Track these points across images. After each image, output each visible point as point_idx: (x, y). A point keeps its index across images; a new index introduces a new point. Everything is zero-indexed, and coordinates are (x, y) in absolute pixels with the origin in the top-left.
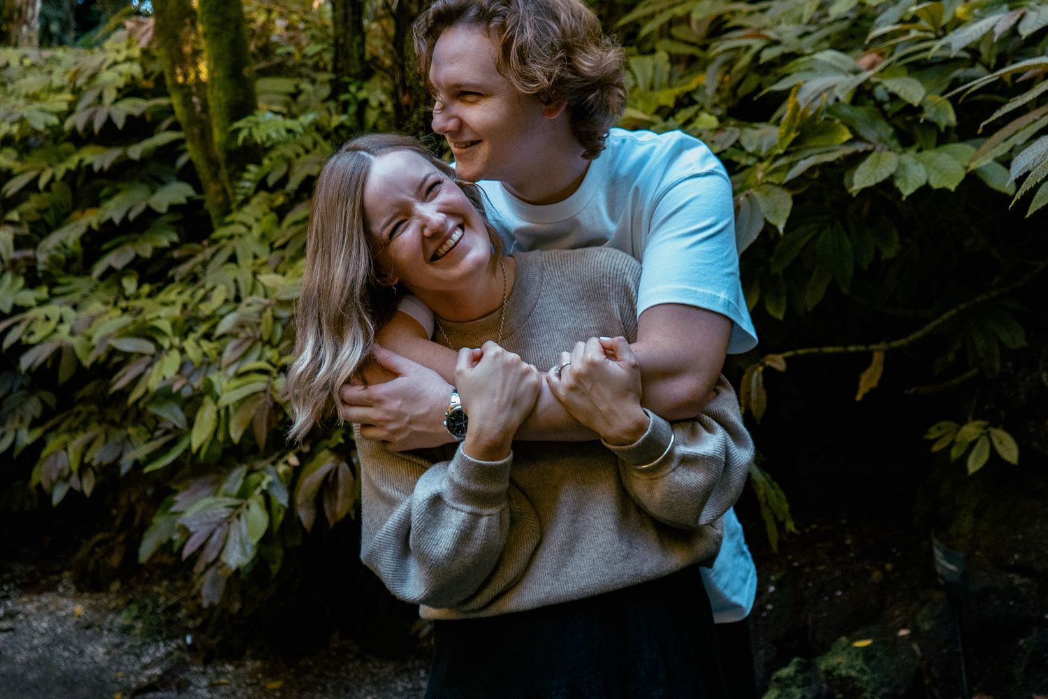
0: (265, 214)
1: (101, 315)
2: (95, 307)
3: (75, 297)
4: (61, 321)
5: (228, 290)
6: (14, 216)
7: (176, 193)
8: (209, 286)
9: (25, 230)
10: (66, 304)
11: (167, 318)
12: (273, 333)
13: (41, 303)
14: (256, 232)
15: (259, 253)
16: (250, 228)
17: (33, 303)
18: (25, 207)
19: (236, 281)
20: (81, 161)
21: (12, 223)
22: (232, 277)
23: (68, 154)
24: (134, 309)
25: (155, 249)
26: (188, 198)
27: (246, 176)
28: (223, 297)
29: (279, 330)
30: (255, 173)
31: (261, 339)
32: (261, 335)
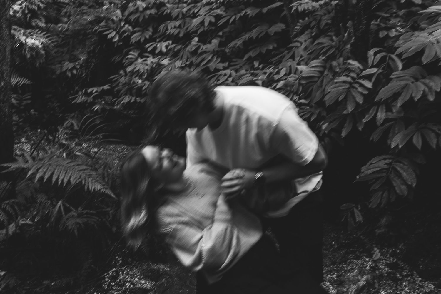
0: (309, 39)
1: (244, 75)
2: (243, 72)
3: (238, 67)
4: (230, 76)
5: (287, 70)
6: (221, 34)
7: (279, 27)
8: (280, 68)
9: (223, 40)
10: (233, 69)
11: (261, 80)
12: (298, 90)
13: (225, 68)
14: (303, 46)
15: (303, 55)
16: (301, 44)
17: (222, 68)
18: (226, 30)
19: (290, 66)
20: (246, 13)
21: (220, 36)
23: (243, 10)
24: (255, 74)
25: (267, 50)
26: (283, 30)
27: (299, 24)
28: (284, 73)
29: (301, 88)
30: (302, 23)
31: (293, 91)
32: (293, 90)
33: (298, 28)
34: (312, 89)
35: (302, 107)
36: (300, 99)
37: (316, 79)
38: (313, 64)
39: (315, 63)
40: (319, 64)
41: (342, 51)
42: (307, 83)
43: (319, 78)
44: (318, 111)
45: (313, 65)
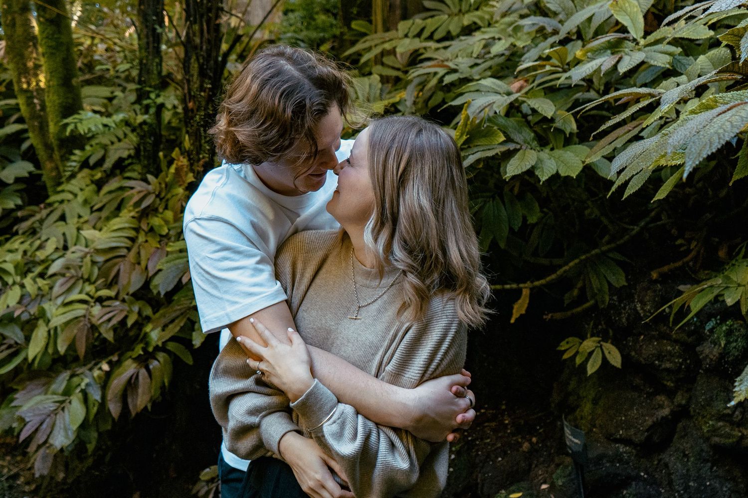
0: (87, 186)
5: (58, 241)
7: (20, 169)
8: (43, 238)
11: (11, 262)
12: (91, 274)
14: (80, 199)
15: (82, 214)
16: (76, 195)
19: (64, 234)
22: (62, 232)
25: (4, 210)
26: (30, 173)
27: (73, 158)
28: (54, 247)
29: (96, 271)
30: (80, 156)
31: (82, 278)
32: (82, 275)
33: (74, 164)
34: (119, 271)
35: (105, 303)
36: (97, 290)
37: (124, 252)
38: (114, 225)
39: (116, 223)
40: (127, 225)
41: (168, 200)
42: (107, 261)
43: (129, 249)
44: (136, 308)
45: (115, 227)
